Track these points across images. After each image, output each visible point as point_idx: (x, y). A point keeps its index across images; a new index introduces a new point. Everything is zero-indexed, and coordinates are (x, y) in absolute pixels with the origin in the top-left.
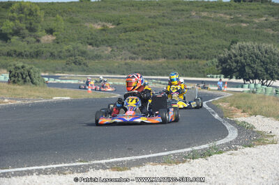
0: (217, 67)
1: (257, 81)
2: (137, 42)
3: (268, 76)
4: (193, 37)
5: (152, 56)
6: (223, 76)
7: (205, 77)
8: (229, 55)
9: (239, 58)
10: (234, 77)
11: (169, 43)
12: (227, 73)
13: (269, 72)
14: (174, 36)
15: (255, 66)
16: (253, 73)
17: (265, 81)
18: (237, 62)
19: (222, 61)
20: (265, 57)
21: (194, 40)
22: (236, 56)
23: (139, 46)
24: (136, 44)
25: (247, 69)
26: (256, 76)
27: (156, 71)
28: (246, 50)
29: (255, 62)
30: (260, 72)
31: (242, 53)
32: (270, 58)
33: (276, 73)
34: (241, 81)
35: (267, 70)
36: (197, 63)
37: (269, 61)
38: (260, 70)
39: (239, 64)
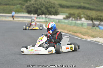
0: (25, 10)
1: (43, 16)
3: (48, 13)
6: (27, 13)
8: (30, 4)
9: (35, 5)
12: (29, 12)
13: (49, 12)
15: (43, 9)
16: (42, 12)
17: (47, 16)
18: (34, 7)
19: (27, 7)
20: (47, 5)
22: (33, 4)
25: (39, 11)
26: (43, 13)
28: (38, 1)
29: (42, 7)
30: (45, 12)
31: (37, 3)
32: (49, 5)
33: (53, 12)
34: (36, 16)
36: (10, 7)
37: (49, 6)
38: (45, 11)
39: (35, 8)
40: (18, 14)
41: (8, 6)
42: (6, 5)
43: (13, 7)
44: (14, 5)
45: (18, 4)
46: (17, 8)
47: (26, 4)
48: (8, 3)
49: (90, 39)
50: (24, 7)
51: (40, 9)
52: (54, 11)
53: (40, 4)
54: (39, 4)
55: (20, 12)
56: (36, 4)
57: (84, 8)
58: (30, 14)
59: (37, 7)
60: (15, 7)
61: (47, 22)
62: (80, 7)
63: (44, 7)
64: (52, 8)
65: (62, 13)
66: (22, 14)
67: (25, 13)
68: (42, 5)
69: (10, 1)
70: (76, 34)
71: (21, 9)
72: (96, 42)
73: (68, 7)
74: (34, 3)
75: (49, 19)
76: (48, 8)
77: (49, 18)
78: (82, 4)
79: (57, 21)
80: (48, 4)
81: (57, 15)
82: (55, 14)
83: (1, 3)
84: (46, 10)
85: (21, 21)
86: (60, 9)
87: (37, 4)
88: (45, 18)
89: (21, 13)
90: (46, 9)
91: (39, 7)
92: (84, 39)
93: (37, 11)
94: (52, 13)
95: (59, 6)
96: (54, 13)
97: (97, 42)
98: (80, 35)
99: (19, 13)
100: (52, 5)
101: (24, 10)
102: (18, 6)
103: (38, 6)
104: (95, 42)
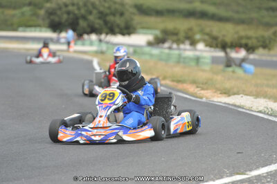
0: (43, 19)
1: (94, 37)
3: (106, 30)
6: (49, 30)
8: (58, 4)
9: (70, 8)
12: (56, 27)
13: (109, 25)
15: (91, 18)
16: (89, 26)
17: (103, 36)
18: (68, 13)
19: (51, 13)
20: (104, 6)
22: (66, 5)
25: (82, 23)
26: (93, 30)
29: (91, 13)
30: (97, 26)
32: (109, 8)
33: (118, 26)
35: (106, 23)
36: (3, 13)
37: (108, 11)
38: (98, 23)
39: (71, 16)
40: (24, 31)
43: (11, 12)
44: (15, 8)
45: (24, 5)
46: (23, 14)
47: (48, 5)
49: (219, 100)
50: (42, 12)
51: (84, 18)
52: (123, 25)
53: (85, 5)
54: (81, 3)
55: (30, 26)
56: (73, 4)
57: (203, 15)
58: (58, 31)
59: (76, 12)
60: (17, 12)
61: (102, 53)
62: (191, 14)
63: (95, 12)
64: (118, 16)
65: (143, 28)
66: (35, 31)
67: (44, 29)
68: (91, 8)
70: (180, 86)
71: (34, 18)
72: (235, 108)
73: (159, 13)
75: (110, 46)
76: (107, 15)
77: (107, 43)
78: (198, 6)
79: (131, 50)
80: (106, 5)
81: (129, 34)
82: (125, 31)
84: (101, 22)
85: (33, 49)
86: (138, 19)
87: (78, 4)
88: (97, 43)
89: (33, 29)
90: (100, 18)
91: (83, 11)
92: (204, 100)
93: (78, 24)
94: (117, 30)
95: (134, 10)
96: (121, 29)
97: (239, 107)
98: (192, 89)
99: (28, 29)
100: (117, 6)
101: (40, 22)
102: (26, 9)
103: (79, 9)
104: (233, 107)
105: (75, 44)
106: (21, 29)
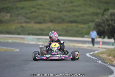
2: (30, 10)
4: (74, 6)
5: (41, 21)
7: (83, 37)
9: (110, 22)
10: (106, 37)
11: (55, 11)
14: (58, 5)
18: (109, 25)
19: (98, 25)
21: (75, 8)
22: (108, 21)
23: (32, 12)
24: (29, 12)
27: (45, 33)
31: (113, 18)
34: (112, 40)
36: (77, 26)
39: (111, 27)
41: (74, 25)
42: (72, 22)
43: (83, 26)
44: (85, 24)
48: (75, 18)
56: (112, 20)
58: (102, 37)
59: (114, 25)
60: (86, 26)
69: (77, 17)
74: (109, 18)
83: (63, 20)
105: (113, 45)
106: (86, 36)
